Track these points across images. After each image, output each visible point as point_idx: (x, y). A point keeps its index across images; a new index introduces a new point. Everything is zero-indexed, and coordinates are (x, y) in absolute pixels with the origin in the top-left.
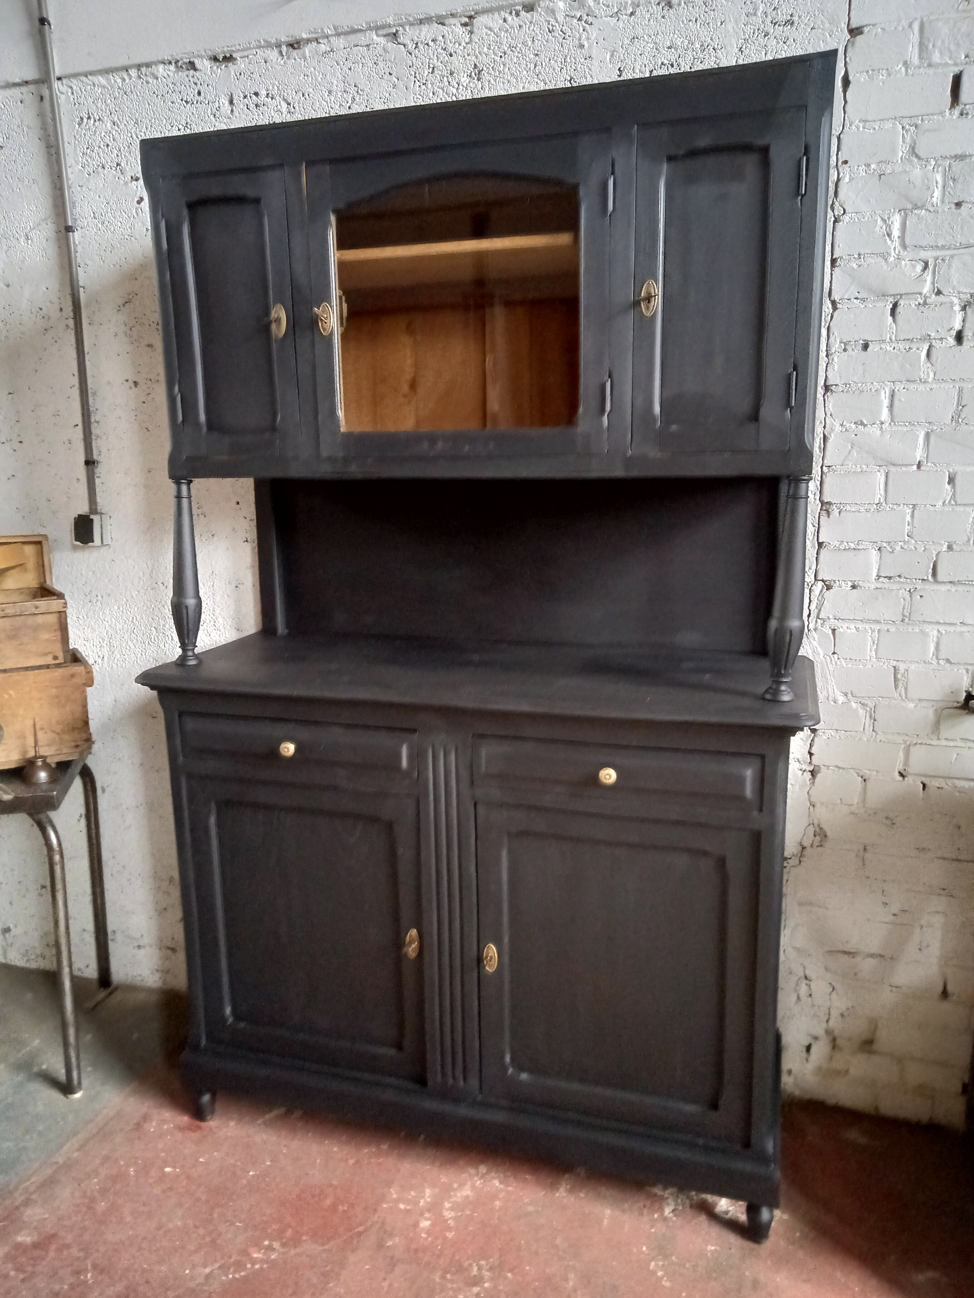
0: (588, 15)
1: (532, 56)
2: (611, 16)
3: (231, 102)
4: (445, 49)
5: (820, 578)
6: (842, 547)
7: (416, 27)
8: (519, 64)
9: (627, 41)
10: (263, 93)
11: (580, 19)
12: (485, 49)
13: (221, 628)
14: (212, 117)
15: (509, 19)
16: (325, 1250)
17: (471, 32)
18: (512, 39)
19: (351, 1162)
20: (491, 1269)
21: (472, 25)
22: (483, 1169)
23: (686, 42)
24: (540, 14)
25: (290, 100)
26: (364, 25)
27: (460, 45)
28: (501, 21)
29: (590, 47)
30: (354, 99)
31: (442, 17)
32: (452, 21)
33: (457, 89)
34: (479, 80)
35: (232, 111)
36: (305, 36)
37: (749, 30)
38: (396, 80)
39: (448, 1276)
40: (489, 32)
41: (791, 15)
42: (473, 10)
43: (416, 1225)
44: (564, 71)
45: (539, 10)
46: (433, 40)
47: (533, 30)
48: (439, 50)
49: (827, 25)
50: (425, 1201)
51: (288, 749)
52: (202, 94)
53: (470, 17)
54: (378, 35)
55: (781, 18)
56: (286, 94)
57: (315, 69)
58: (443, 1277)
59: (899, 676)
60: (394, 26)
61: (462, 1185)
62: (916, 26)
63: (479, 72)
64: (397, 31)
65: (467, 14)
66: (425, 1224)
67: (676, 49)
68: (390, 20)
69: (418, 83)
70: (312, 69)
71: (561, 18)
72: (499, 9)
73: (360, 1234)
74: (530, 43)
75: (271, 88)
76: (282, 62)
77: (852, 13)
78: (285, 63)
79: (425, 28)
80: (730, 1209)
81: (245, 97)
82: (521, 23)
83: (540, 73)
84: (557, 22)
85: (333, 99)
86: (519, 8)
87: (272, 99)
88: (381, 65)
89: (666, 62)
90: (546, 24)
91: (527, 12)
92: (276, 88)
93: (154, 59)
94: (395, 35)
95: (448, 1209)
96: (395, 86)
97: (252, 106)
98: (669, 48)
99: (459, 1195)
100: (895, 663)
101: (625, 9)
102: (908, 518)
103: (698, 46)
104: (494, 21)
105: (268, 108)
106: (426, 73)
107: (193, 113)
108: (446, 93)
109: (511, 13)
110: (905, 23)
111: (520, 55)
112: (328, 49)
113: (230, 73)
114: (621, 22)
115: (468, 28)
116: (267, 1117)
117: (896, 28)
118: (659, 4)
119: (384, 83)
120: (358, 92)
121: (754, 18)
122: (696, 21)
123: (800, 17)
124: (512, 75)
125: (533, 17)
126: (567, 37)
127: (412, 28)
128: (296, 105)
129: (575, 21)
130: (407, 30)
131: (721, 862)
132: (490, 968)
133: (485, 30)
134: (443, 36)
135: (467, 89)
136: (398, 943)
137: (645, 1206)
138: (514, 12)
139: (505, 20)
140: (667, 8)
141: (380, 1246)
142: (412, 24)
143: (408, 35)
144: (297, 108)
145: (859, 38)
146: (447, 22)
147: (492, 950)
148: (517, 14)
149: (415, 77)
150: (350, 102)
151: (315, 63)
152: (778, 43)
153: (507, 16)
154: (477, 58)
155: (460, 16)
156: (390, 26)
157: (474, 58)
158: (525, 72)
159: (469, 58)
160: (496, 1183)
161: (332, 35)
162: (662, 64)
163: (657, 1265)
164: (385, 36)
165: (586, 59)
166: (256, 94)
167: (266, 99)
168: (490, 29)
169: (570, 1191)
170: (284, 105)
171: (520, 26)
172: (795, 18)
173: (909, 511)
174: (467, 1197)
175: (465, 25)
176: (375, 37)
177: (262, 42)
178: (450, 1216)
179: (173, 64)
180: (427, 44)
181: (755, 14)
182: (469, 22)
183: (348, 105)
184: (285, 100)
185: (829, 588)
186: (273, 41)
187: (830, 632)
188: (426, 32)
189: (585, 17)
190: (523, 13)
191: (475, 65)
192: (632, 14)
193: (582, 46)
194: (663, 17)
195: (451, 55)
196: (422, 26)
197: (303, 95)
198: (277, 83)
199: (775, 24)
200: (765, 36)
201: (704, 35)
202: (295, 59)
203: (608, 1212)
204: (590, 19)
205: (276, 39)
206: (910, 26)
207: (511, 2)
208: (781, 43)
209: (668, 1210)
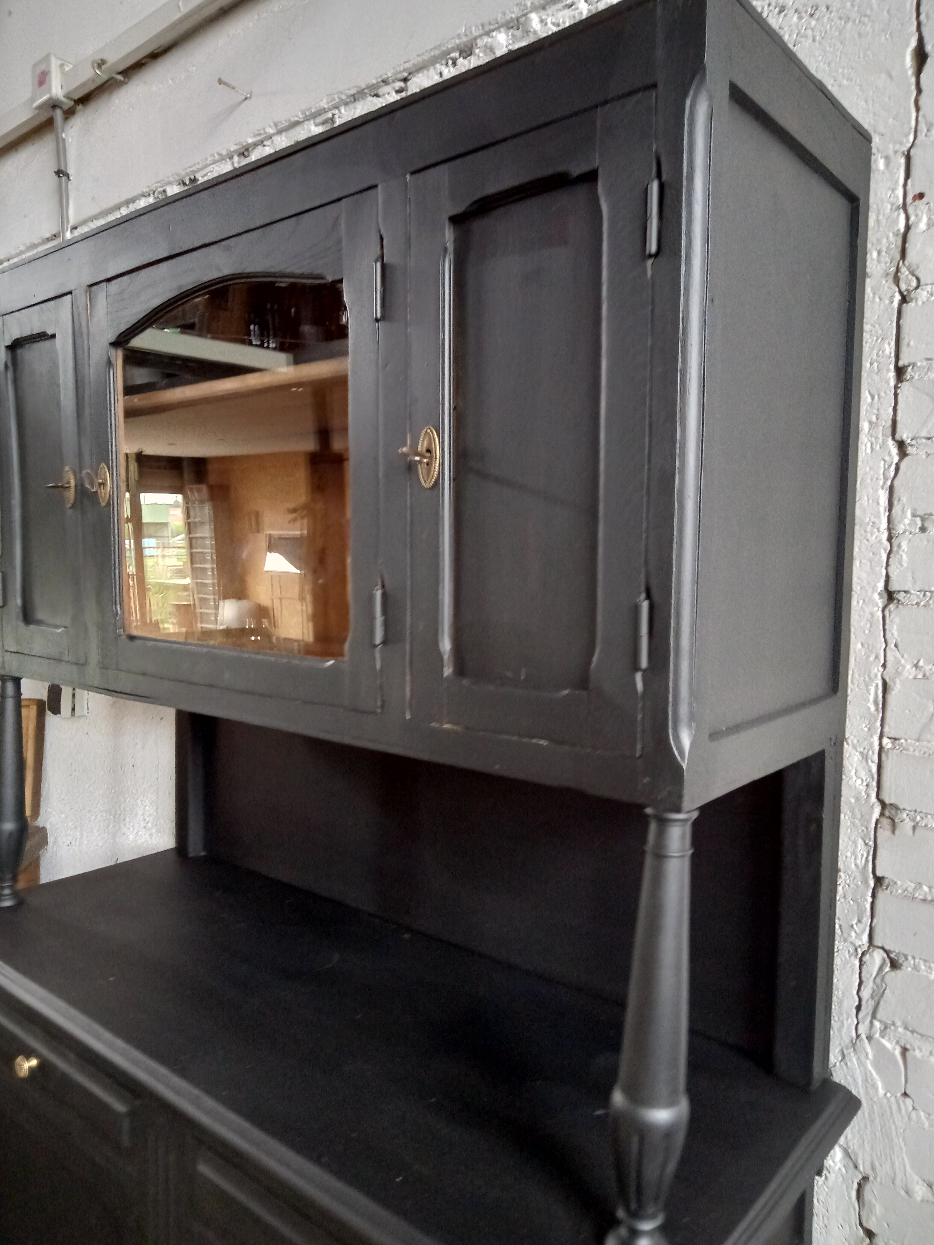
5: (878, 942)
6: (919, 895)
7: (351, 106)
15: (445, 71)
21: (407, 89)
24: (478, 56)
26: (301, 116)
28: (437, 78)
31: (373, 87)
32: (385, 89)
36: (250, 141)
42: (404, 70)
45: (477, 51)
53: (405, 80)
54: (316, 125)
60: (330, 110)
64: (333, 115)
65: (400, 76)
68: (324, 104)
72: (433, 62)
79: (359, 105)
86: (455, 55)
91: (465, 58)
93: (135, 194)
94: (332, 120)
104: (429, 78)
109: (447, 64)
115: (403, 94)
125: (470, 63)
127: (347, 109)
130: (343, 111)
138: (450, 62)
139: (441, 75)
142: (346, 104)
143: (344, 118)
146: (380, 92)
148: (455, 64)
153: (443, 68)
155: (393, 81)
156: (325, 111)
161: (274, 134)
164: (323, 124)
175: (401, 91)
176: (313, 128)
177: (217, 157)
179: (152, 195)
182: (404, 86)
185: (895, 965)
186: (224, 152)
187: (897, 1052)
188: (360, 110)
190: (460, 61)
205: (227, 150)
207: (444, 49)
208: (806, 18)
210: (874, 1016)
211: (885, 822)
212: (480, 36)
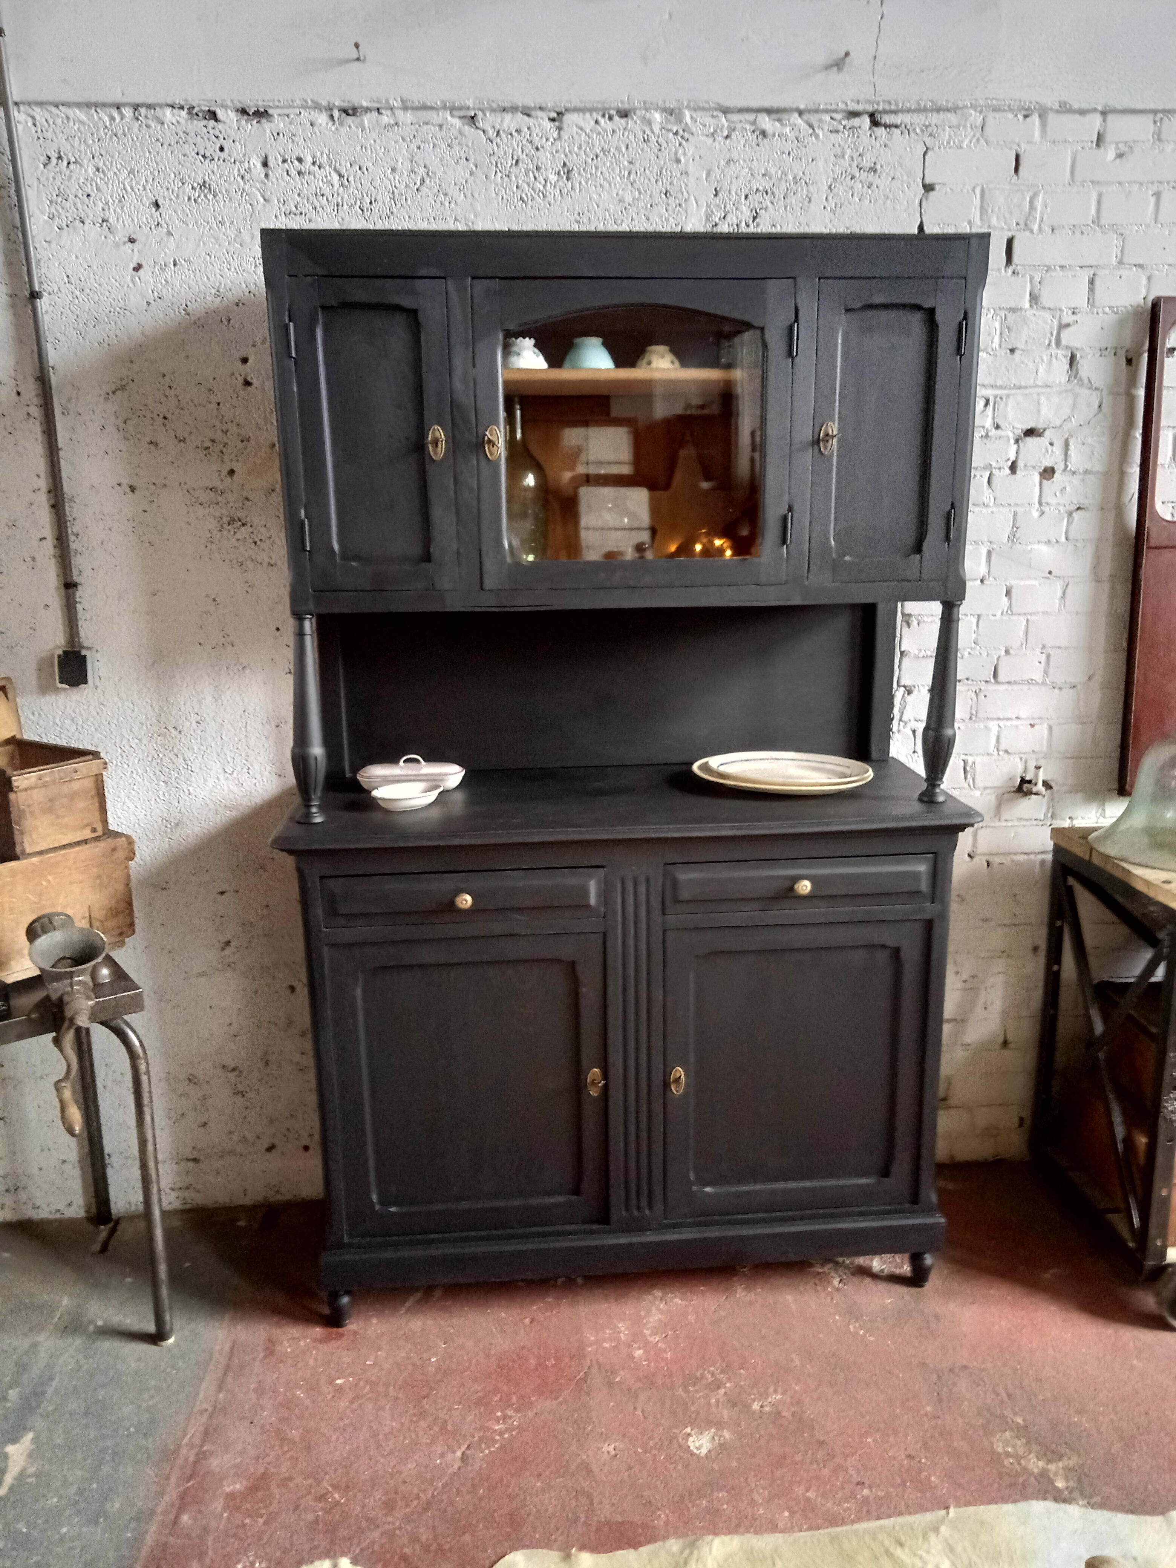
0: (684, 131)
1: (626, 163)
2: (708, 136)
3: (265, 164)
4: (531, 142)
5: (902, 683)
6: (921, 655)
7: (498, 115)
8: (613, 170)
9: (723, 163)
10: (309, 159)
11: (676, 134)
12: (576, 149)
13: (258, 776)
14: (239, 179)
15: (602, 121)
16: (561, 1403)
17: (560, 129)
18: (605, 142)
19: (527, 1321)
20: (723, 1372)
21: (561, 121)
22: (658, 1293)
23: (780, 172)
24: (636, 122)
25: (343, 172)
26: (439, 103)
27: (547, 139)
28: (592, 123)
29: (687, 163)
30: (423, 181)
31: (529, 108)
32: (540, 114)
33: (544, 186)
34: (568, 179)
35: (267, 176)
36: (365, 104)
37: (838, 170)
38: (474, 168)
39: (691, 1389)
40: (580, 132)
41: (875, 164)
42: (565, 107)
43: (631, 1357)
44: (660, 183)
45: (635, 118)
46: (517, 131)
47: (628, 137)
48: (525, 142)
49: (905, 178)
50: (625, 1335)
51: (466, 901)
52: (226, 150)
53: (559, 114)
54: (452, 116)
55: (867, 163)
56: (338, 165)
57: (375, 141)
58: (687, 1391)
59: (968, 768)
60: (474, 109)
61: (649, 1312)
62: (978, 189)
63: (568, 172)
64: (475, 115)
65: (558, 110)
66: (638, 1353)
67: (770, 178)
68: (470, 103)
69: (499, 174)
70: (372, 142)
71: (656, 129)
72: (591, 110)
73: (585, 1379)
74: (624, 149)
75: (319, 155)
76: (333, 128)
77: (926, 171)
78: (337, 129)
79: (508, 117)
80: (884, 1267)
81: (284, 161)
82: (615, 128)
83: (635, 181)
84: (653, 132)
85: (397, 178)
86: (613, 112)
87: (320, 168)
88: (456, 148)
89: (761, 188)
90: (640, 134)
91: (621, 117)
92: (325, 156)
93: (162, 101)
94: (472, 118)
95: (650, 1335)
96: (472, 174)
97: (294, 173)
98: (764, 175)
99: (651, 1320)
100: (964, 757)
101: (722, 130)
102: (974, 627)
103: (791, 177)
104: (587, 121)
105: (315, 177)
106: (509, 164)
107: (213, 172)
108: (533, 189)
109: (604, 116)
110: (969, 185)
111: (614, 160)
112: (392, 122)
113: (265, 131)
114: (717, 144)
115: (557, 124)
116: (407, 1304)
117: (962, 190)
118: (754, 132)
119: (459, 168)
120: (428, 174)
121: (842, 160)
122: (789, 154)
123: (881, 166)
124: (605, 179)
125: (627, 124)
126: (663, 148)
127: (493, 114)
128: (351, 179)
129: (671, 134)
130: (488, 115)
131: (896, 953)
132: (677, 1091)
133: (575, 129)
134: (529, 128)
135: (555, 187)
136: (578, 1085)
137: (816, 1285)
138: (607, 116)
139: (597, 122)
140: (761, 137)
141: (610, 1384)
142: (493, 110)
143: (488, 121)
144: (353, 182)
145: (932, 193)
146: (533, 113)
147: (679, 1072)
148: (611, 118)
149: (497, 166)
150: (418, 183)
151: (375, 135)
152: (863, 186)
153: (600, 118)
154: (566, 155)
155: (550, 111)
156: (468, 108)
157: (563, 156)
158: (618, 178)
159: (557, 155)
160: (678, 1301)
161: (397, 108)
162: (757, 190)
163: (855, 1327)
164: (460, 117)
165: (682, 174)
166: (300, 160)
167: (312, 167)
168: (581, 129)
169: (748, 1289)
170: (336, 177)
171: (613, 131)
172: (878, 167)
174: (660, 1320)
175: (553, 120)
176: (449, 118)
177: (310, 102)
178: (656, 1340)
179: (186, 110)
180: (511, 134)
181: (843, 157)
182: (558, 118)
183: (416, 187)
184: (335, 170)
185: (910, 692)
186: (325, 103)
187: (911, 733)
188: (509, 121)
189: (681, 133)
190: (616, 118)
191: (565, 164)
192: (727, 137)
193: (678, 161)
194: (758, 145)
195: (537, 149)
196: (505, 114)
197: (360, 168)
198: (327, 151)
199: (860, 169)
200: (852, 179)
201: (797, 168)
202: (350, 127)
203: (789, 1298)
204: (686, 135)
205: (329, 102)
206: (974, 188)
207: (606, 105)
208: (866, 187)
209: (836, 1282)
210: (900, 720)
211: (904, 624)
212: (640, 109)
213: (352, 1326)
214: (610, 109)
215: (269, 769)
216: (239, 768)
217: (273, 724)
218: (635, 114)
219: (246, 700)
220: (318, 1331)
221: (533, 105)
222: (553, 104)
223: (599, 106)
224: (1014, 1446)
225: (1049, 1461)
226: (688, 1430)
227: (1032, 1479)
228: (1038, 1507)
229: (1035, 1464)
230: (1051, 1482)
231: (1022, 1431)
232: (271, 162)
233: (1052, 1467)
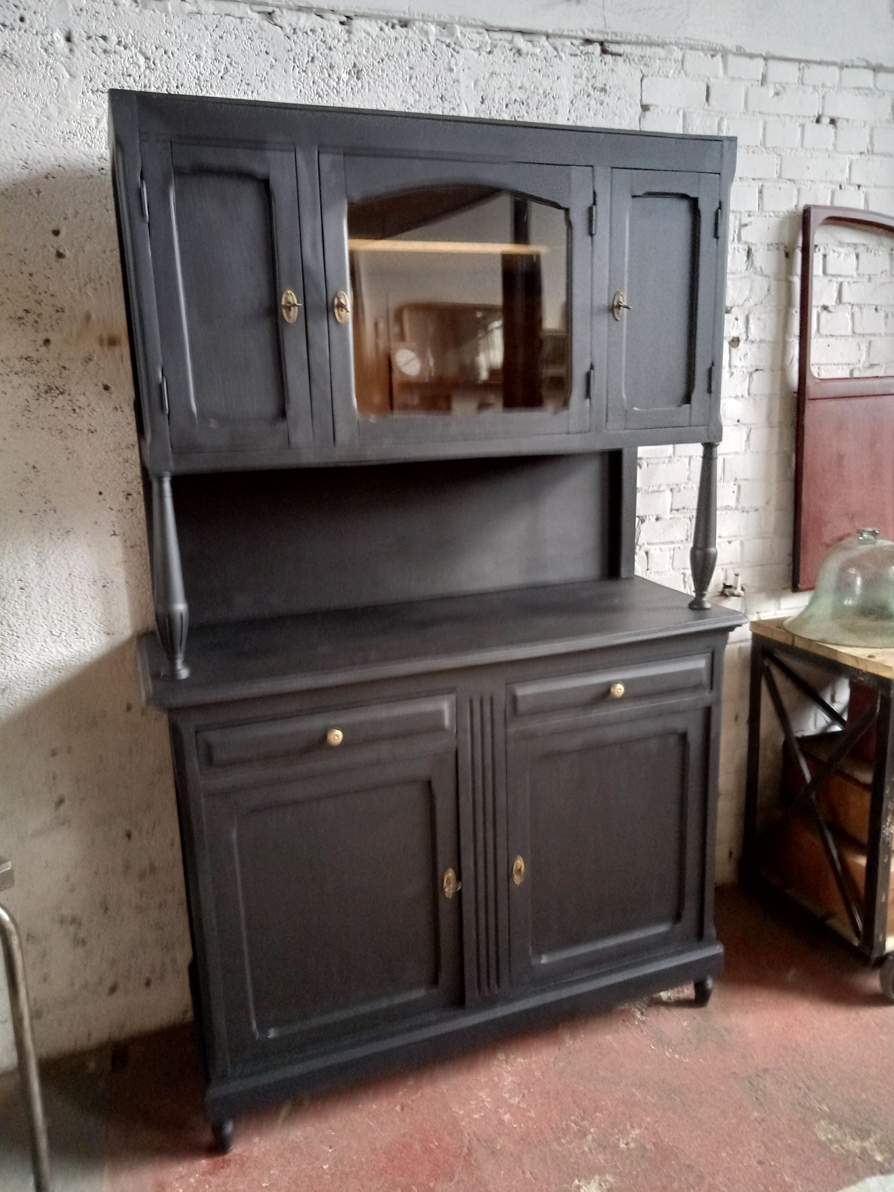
0: (455, 44)
1: (407, 68)
2: (474, 50)
3: (68, 39)
4: (324, 42)
7: (294, 13)
8: (397, 73)
9: (487, 75)
10: (114, 39)
11: (448, 46)
12: (364, 52)
13: (86, 635)
14: (42, 51)
15: (386, 28)
16: (458, 1182)
17: (349, 32)
18: (389, 48)
19: (398, 1108)
20: (583, 1119)
21: (350, 25)
22: (501, 1056)
23: (533, 87)
24: (415, 32)
25: (149, 54)
27: (339, 41)
28: (378, 29)
29: (458, 72)
30: (226, 70)
31: (322, 10)
32: (332, 16)
33: (337, 83)
34: (358, 78)
35: (71, 50)
37: (577, 88)
38: (274, 61)
39: (563, 1141)
40: (367, 37)
41: (605, 85)
42: (354, 12)
43: (501, 1122)
44: (437, 88)
45: (414, 28)
46: (311, 30)
47: (409, 45)
48: (319, 41)
49: (628, 98)
50: (488, 1102)
51: (338, 736)
52: (27, 21)
53: (348, 17)
54: (252, 10)
55: (599, 85)
56: (143, 47)
57: (179, 27)
58: (561, 1144)
59: (686, 580)
60: (272, 6)
61: (499, 1075)
62: (681, 113)
63: (358, 72)
64: (273, 11)
65: (348, 14)
66: (507, 1117)
67: (526, 91)
69: (297, 69)
70: (176, 28)
71: (433, 40)
72: (377, 17)
73: (470, 1153)
74: (405, 56)
75: (124, 35)
76: (137, 10)
77: (643, 94)
78: (141, 11)
79: (303, 16)
80: (669, 994)
81: (89, 38)
82: (398, 36)
83: (415, 85)
84: (429, 43)
85: (202, 64)
86: (395, 21)
87: (125, 48)
88: (257, 42)
89: (518, 99)
90: (419, 43)
91: (402, 27)
92: (130, 37)
94: (270, 14)
95: (510, 1098)
96: (272, 67)
97: (99, 51)
98: (520, 88)
99: (505, 1083)
100: (683, 571)
101: (485, 46)
102: (687, 467)
103: (541, 92)
104: (373, 27)
105: (121, 57)
106: (306, 61)
107: (14, 41)
108: (327, 85)
109: (387, 24)
110: (674, 110)
111: (397, 65)
112: (195, 10)
113: (67, 5)
114: (482, 57)
115: (347, 27)
117: (669, 112)
118: (511, 50)
119: (260, 60)
120: (231, 64)
121: (580, 80)
122: (539, 71)
123: (610, 87)
124: (390, 81)
125: (408, 33)
126: (438, 58)
127: (289, 12)
128: (157, 61)
129: (445, 46)
130: (285, 13)
131: (683, 737)
132: (517, 880)
133: (363, 34)
134: (322, 29)
135: (347, 85)
136: (436, 888)
137: (624, 1021)
138: (390, 24)
139: (381, 29)
140: (517, 55)
141: (493, 1153)
142: (290, 9)
143: (286, 18)
144: (159, 65)
145: (648, 113)
146: (326, 15)
147: (519, 863)
148: (393, 27)
149: (294, 62)
150: (222, 72)
151: (178, 21)
152: (597, 103)
153: (384, 26)
154: (356, 57)
155: (340, 14)
156: (266, 4)
157: (353, 57)
158: (401, 81)
159: (348, 56)
160: (520, 1060)
162: (515, 100)
163: (670, 1053)
164: (259, 12)
165: (454, 82)
166: (104, 38)
167: (117, 46)
168: (368, 34)
169: (573, 1037)
171: (396, 39)
172: (608, 88)
173: (687, 460)
174: (513, 1082)
175: (342, 23)
176: (249, 12)
178: (517, 1101)
180: (306, 33)
181: (581, 77)
182: (347, 21)
183: (221, 75)
184: (141, 52)
187: (644, 554)
188: (306, 21)
189: (453, 45)
190: (398, 27)
191: (355, 65)
192: (490, 53)
193: (451, 70)
194: (515, 61)
195: (330, 49)
196: (300, 13)
197: (166, 52)
198: (131, 31)
199: (595, 88)
200: (588, 96)
201: (546, 84)
202: (154, 11)
203: (609, 1037)
204: (457, 48)
206: (678, 112)
207: (391, 15)
208: (599, 104)
209: (638, 1014)
212: (419, 20)
213: (236, 1150)
214: (393, 18)
215: (97, 628)
216: (67, 630)
217: (100, 584)
218: (414, 24)
219: (71, 564)
220: (204, 1163)
221: (326, 8)
222: (344, 8)
223: (384, 14)
224: (832, 1132)
225: (862, 1139)
226: (576, 1182)
227: (858, 1160)
228: (873, 1182)
229: (854, 1145)
230: (871, 1158)
231: (831, 1118)
232: (75, 38)
233: (867, 1144)
